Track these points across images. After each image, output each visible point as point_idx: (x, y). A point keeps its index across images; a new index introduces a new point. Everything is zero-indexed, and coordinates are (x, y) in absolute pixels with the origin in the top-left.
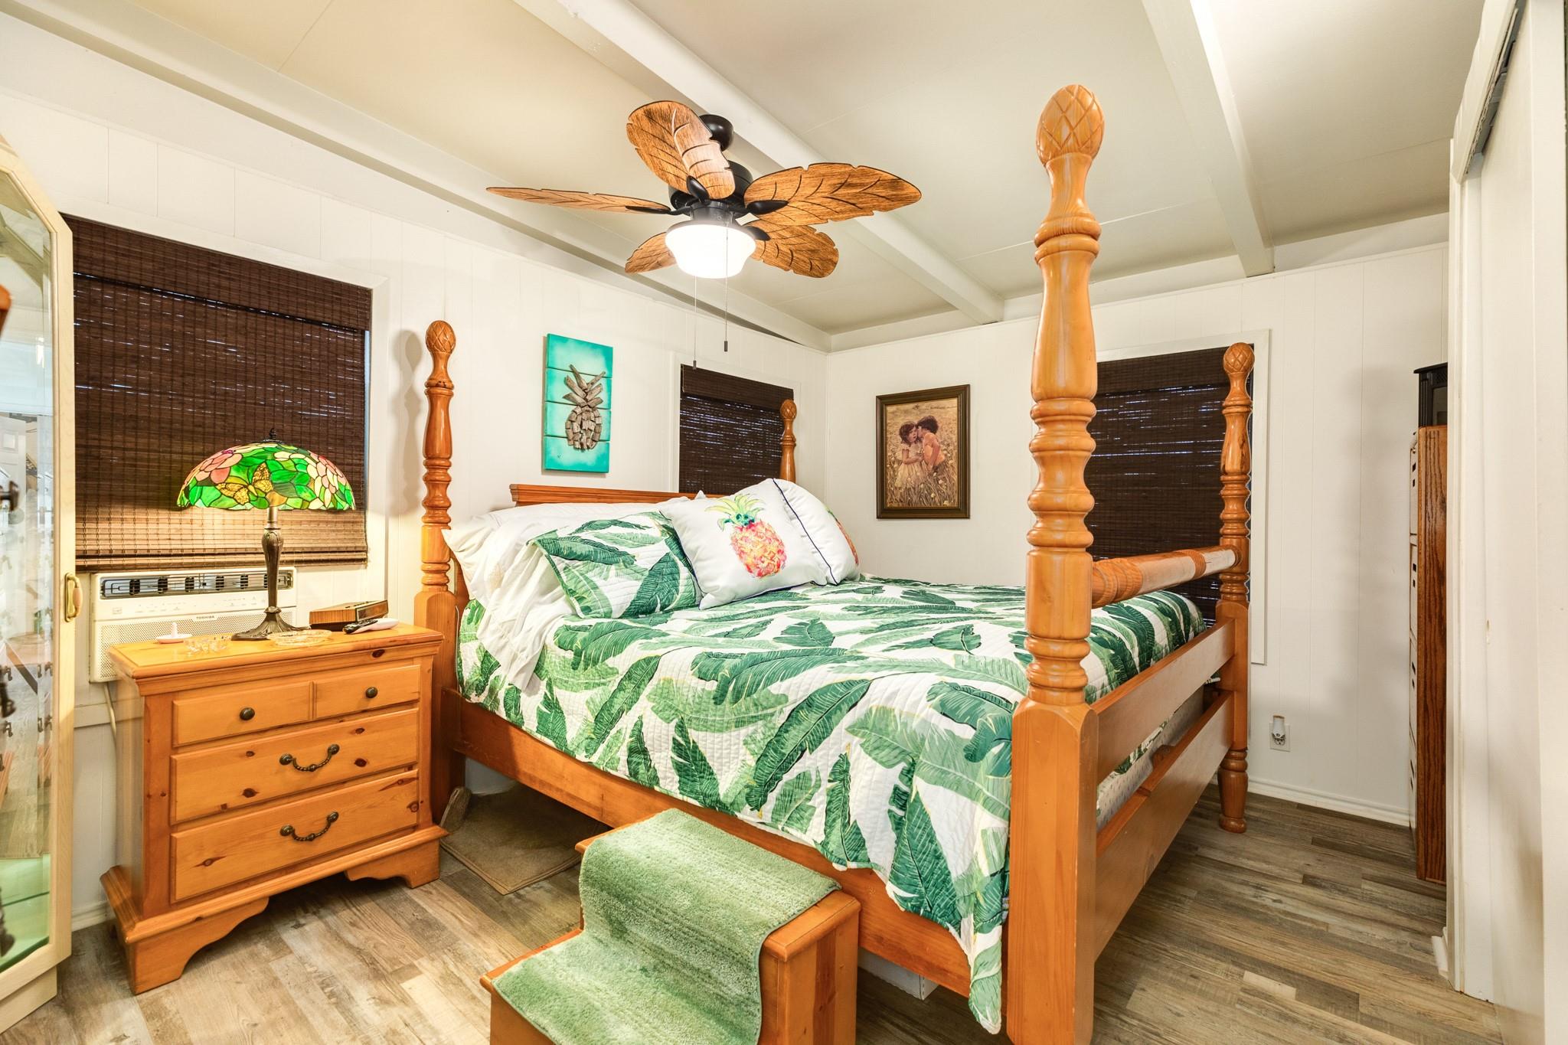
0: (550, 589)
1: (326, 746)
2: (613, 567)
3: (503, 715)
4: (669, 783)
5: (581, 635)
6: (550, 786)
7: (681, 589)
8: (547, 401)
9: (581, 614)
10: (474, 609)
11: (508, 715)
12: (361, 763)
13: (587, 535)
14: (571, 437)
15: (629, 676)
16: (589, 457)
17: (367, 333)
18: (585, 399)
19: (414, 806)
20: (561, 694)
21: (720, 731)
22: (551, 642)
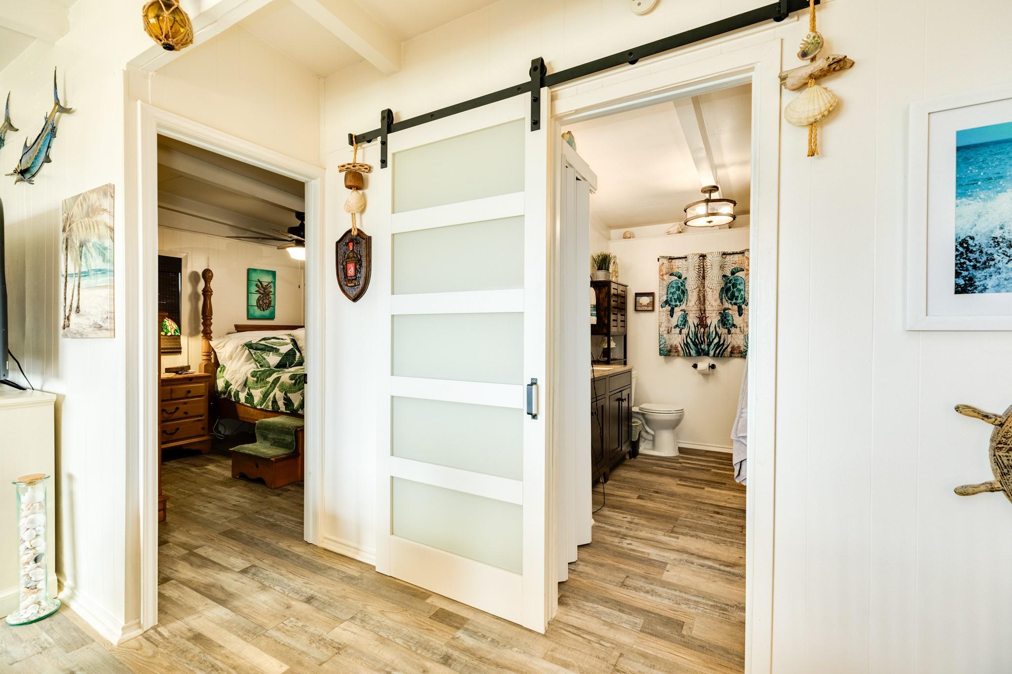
0: (249, 360)
1: (175, 407)
2: (271, 353)
3: (234, 400)
4: (283, 408)
5: (259, 373)
6: (250, 419)
7: (297, 360)
8: (248, 293)
9: (260, 367)
10: (222, 368)
11: (235, 400)
12: (186, 413)
13: (263, 342)
14: (259, 306)
15: (273, 383)
16: (267, 313)
17: (180, 274)
18: (264, 291)
19: (203, 428)
20: (252, 391)
21: (295, 393)
22: (249, 376)
